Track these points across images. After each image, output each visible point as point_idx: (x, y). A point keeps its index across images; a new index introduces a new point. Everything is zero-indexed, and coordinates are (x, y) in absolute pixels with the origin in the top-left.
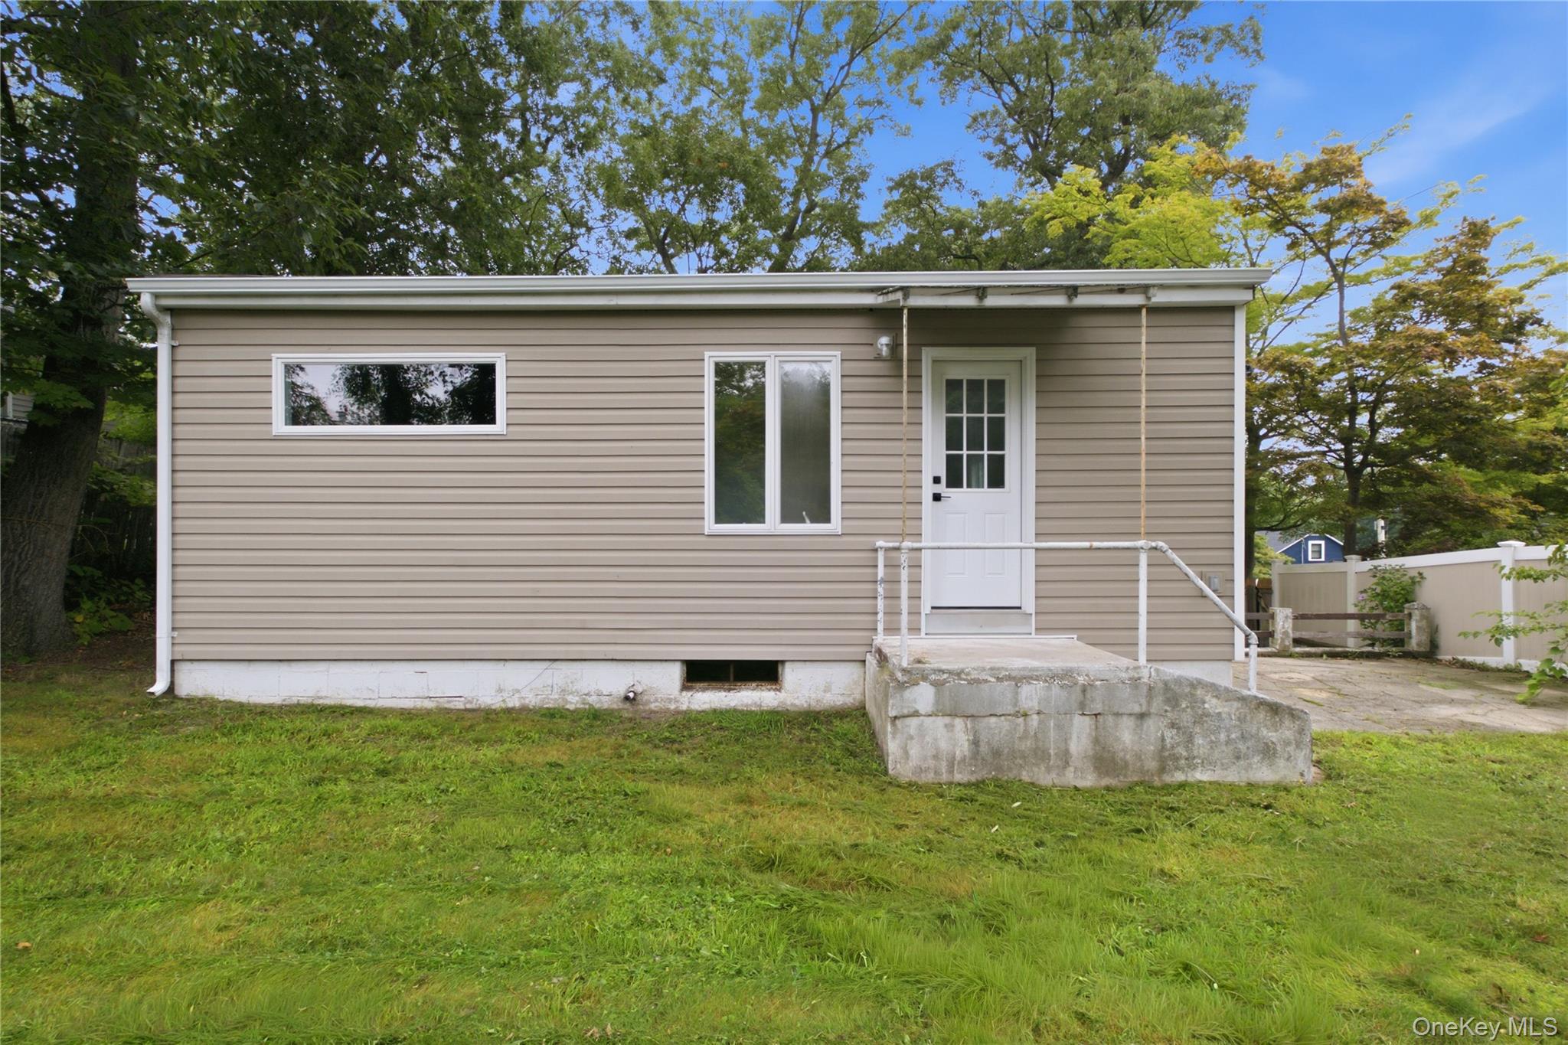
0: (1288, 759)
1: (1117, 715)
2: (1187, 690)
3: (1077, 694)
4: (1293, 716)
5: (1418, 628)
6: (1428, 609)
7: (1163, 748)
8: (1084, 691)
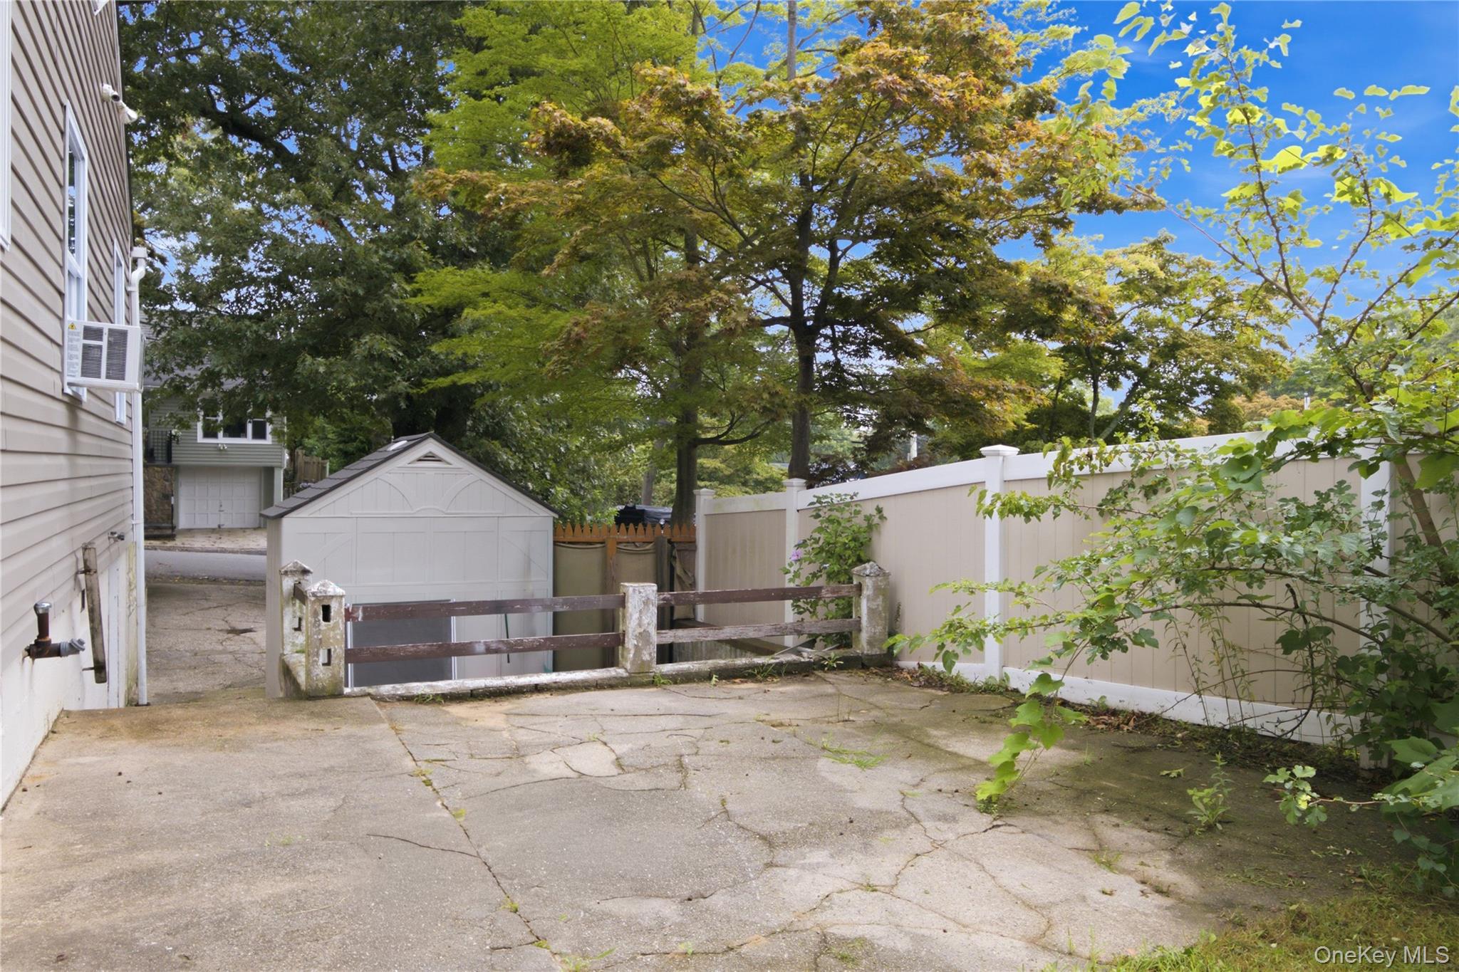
5: (871, 611)
6: (886, 575)
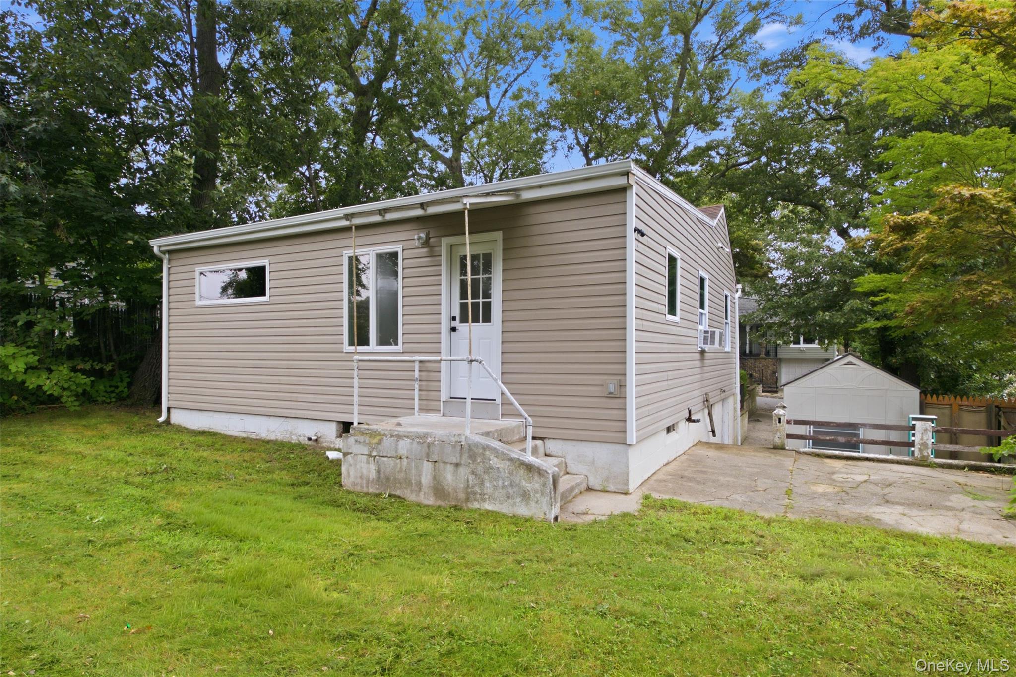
0: (537, 502)
1: (445, 463)
2: (481, 451)
3: (425, 449)
4: (540, 474)
7: (468, 485)
8: (429, 447)
